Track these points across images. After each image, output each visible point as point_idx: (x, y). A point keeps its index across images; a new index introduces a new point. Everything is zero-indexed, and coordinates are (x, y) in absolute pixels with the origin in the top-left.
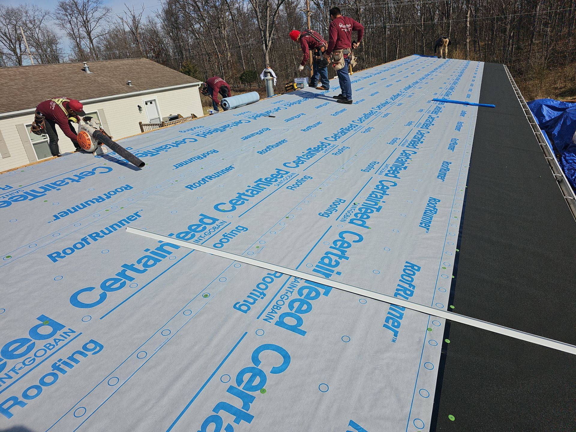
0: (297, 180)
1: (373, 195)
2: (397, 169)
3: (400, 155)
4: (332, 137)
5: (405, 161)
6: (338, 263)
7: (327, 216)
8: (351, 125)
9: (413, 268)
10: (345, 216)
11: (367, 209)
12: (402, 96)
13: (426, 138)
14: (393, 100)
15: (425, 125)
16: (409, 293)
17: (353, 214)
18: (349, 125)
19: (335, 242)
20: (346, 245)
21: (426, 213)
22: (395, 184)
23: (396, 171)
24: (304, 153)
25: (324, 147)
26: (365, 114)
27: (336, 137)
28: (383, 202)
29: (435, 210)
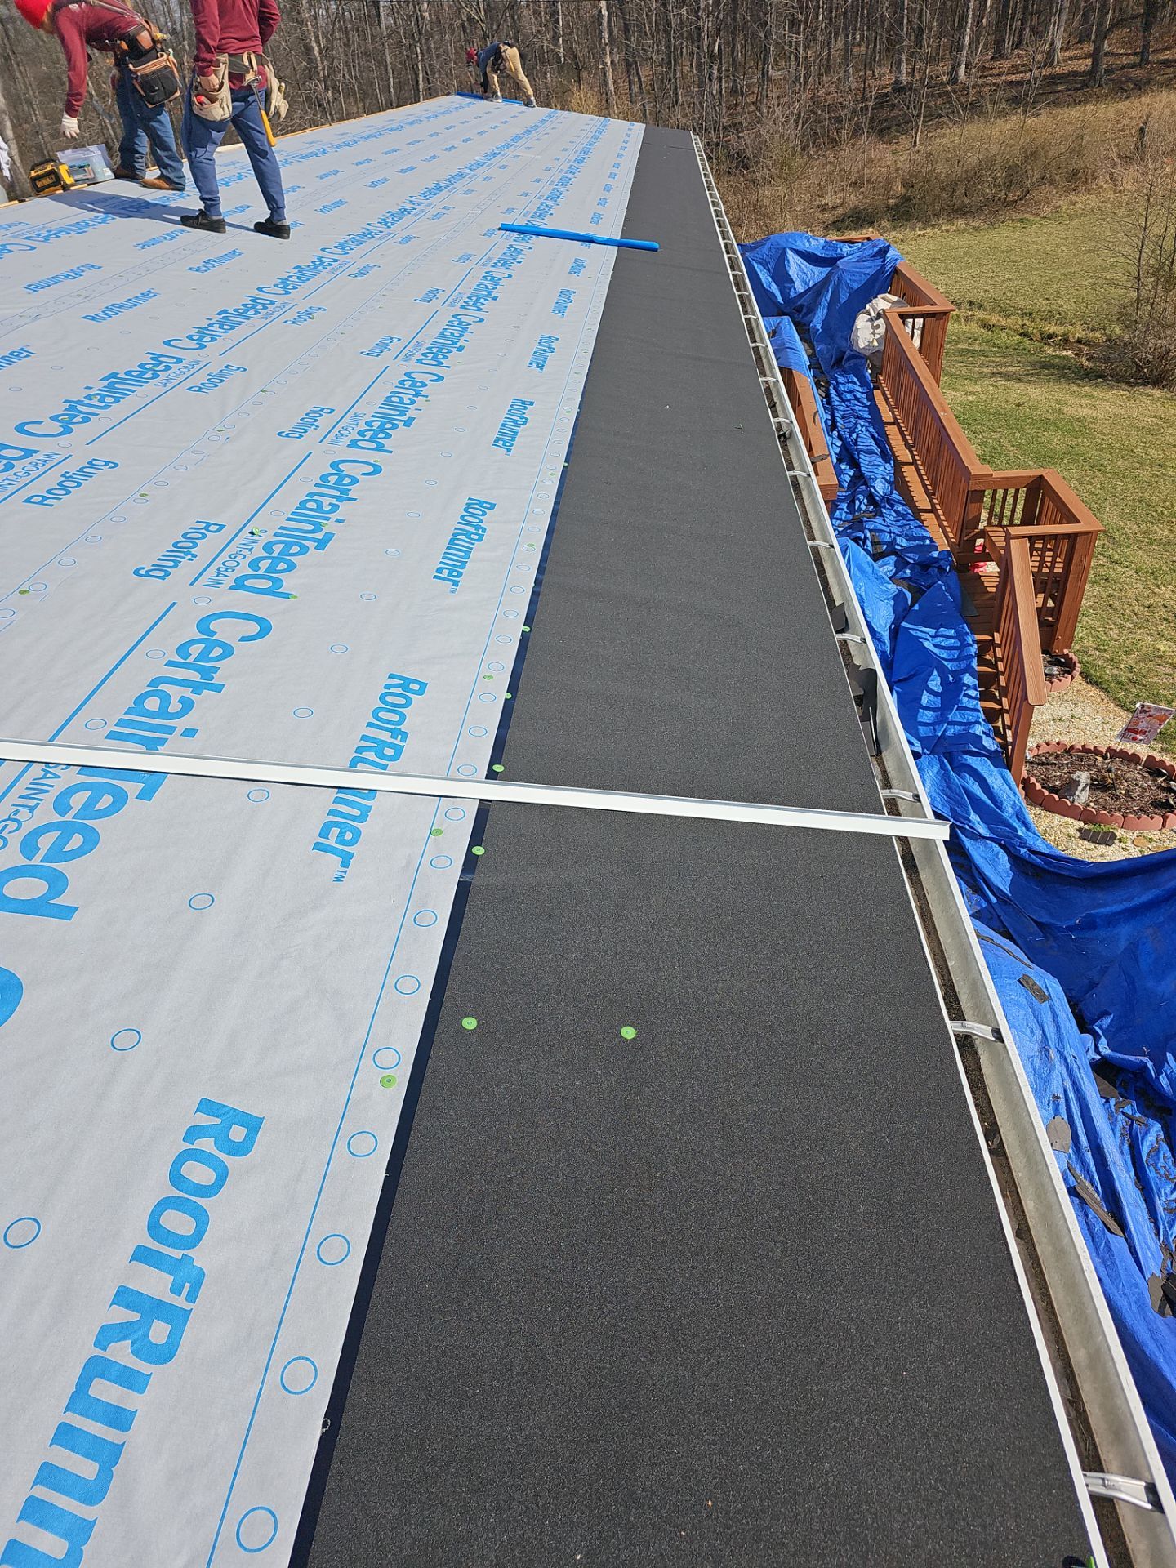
0: (62, 476)
1: (309, 505)
2: (386, 427)
3: (396, 387)
4: (190, 337)
5: (409, 401)
6: (187, 705)
7: (162, 574)
8: (254, 300)
9: (406, 687)
10: (218, 569)
11: (289, 545)
12: (415, 215)
13: (474, 337)
14: (389, 227)
15: (474, 299)
16: (389, 752)
17: (245, 563)
18: (248, 301)
19: (183, 650)
20: (217, 651)
21: (456, 542)
22: (377, 470)
23: (383, 432)
24: (91, 388)
25: (162, 367)
26: (299, 267)
27: (201, 338)
28: (337, 521)
29: (480, 532)
